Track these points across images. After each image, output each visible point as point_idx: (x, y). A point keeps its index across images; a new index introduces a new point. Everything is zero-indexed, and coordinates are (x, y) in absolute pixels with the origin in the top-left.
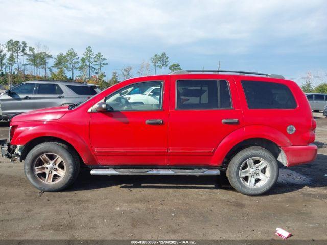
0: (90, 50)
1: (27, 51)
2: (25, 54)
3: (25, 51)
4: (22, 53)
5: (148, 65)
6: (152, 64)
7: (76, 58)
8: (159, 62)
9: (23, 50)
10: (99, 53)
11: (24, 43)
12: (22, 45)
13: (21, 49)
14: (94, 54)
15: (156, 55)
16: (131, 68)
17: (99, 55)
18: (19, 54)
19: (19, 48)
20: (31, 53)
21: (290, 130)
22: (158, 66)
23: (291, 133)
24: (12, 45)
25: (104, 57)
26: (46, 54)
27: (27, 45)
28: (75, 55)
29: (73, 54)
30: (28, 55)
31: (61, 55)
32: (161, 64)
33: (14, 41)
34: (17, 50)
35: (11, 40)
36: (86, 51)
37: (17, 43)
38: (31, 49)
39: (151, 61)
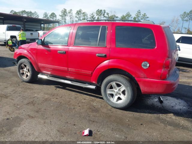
0: (139, 12)
1: (106, 15)
2: (104, 16)
3: (104, 15)
4: (103, 16)
5: (178, 20)
6: (180, 19)
7: (130, 17)
8: (187, 17)
9: (104, 14)
10: (145, 14)
11: (104, 11)
12: (104, 12)
13: (103, 14)
14: (142, 15)
15: (185, 13)
16: (164, 22)
17: (145, 15)
18: (102, 17)
19: (102, 13)
20: (107, 16)
21: (144, 65)
22: (185, 20)
23: (145, 68)
24: (99, 12)
25: (147, 16)
26: (115, 16)
27: (106, 12)
28: (130, 16)
29: (129, 15)
30: (106, 17)
31: (123, 16)
32: (188, 19)
33: (100, 10)
34: (101, 15)
35: (99, 10)
36: (137, 13)
37: (101, 10)
38: (108, 14)
39: (180, 17)
